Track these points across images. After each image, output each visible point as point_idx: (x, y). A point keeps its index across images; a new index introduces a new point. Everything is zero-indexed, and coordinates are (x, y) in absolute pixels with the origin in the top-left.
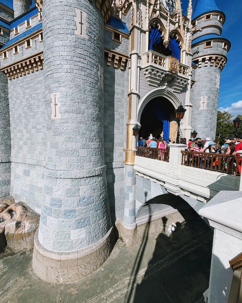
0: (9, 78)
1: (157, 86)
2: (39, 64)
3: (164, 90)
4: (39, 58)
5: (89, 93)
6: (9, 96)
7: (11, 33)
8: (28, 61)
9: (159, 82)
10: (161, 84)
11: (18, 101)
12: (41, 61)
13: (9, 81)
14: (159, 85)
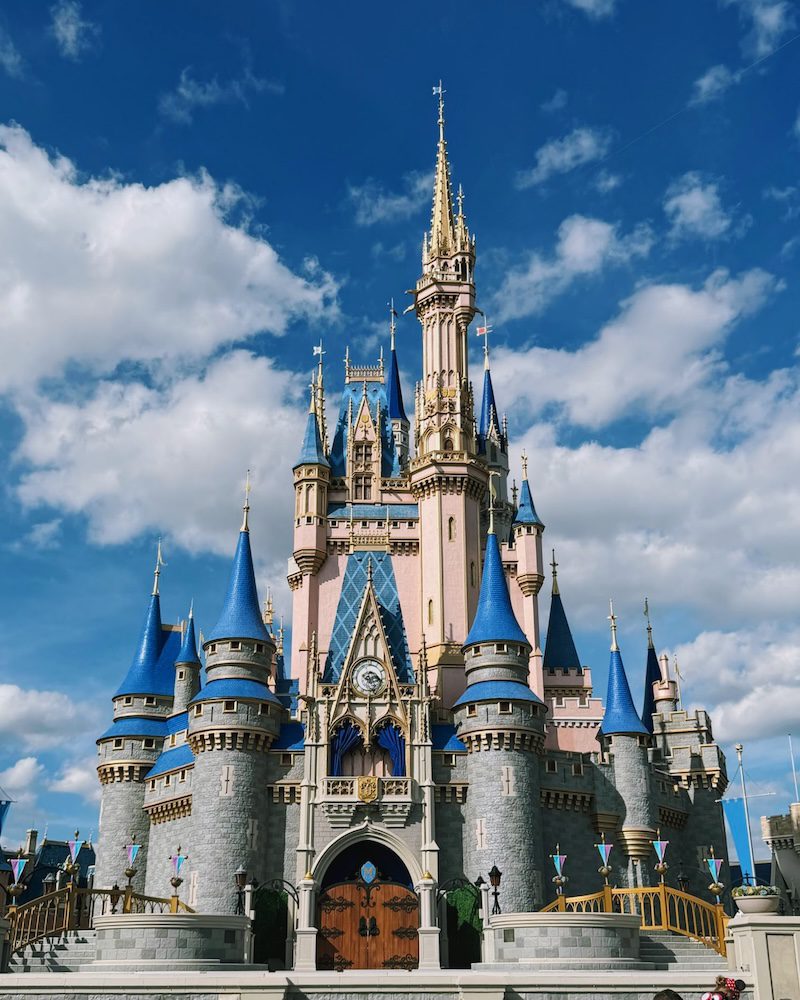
0: (152, 822)
1: (348, 825)
2: (187, 808)
3: (365, 829)
4: (188, 800)
5: (232, 865)
6: (149, 854)
7: (166, 742)
8: (180, 802)
9: (349, 820)
10: (355, 820)
11: (160, 865)
12: (189, 805)
13: (152, 826)
14: (352, 824)
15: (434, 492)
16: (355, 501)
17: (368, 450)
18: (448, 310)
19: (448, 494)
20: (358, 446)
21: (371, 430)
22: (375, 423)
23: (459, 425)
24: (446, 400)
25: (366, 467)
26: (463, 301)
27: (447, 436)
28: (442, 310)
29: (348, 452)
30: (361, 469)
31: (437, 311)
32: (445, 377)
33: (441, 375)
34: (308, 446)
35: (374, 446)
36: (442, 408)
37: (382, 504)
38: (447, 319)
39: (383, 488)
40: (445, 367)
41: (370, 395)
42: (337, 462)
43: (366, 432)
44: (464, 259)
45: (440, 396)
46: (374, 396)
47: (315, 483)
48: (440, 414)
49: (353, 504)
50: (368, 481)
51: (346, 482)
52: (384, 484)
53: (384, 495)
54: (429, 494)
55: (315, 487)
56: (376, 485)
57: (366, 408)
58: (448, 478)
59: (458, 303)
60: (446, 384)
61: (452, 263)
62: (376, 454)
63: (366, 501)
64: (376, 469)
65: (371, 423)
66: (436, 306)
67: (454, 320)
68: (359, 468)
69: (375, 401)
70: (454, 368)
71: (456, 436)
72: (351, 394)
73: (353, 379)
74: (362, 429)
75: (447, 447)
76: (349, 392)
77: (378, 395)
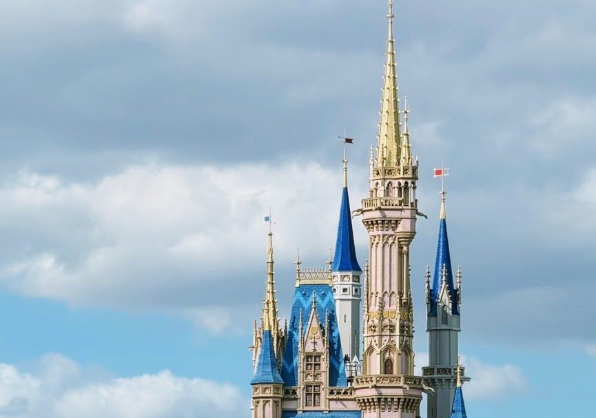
15: (374, 409)
16: (306, 409)
17: (317, 359)
18: (391, 232)
19: (386, 411)
20: (308, 357)
21: (320, 342)
22: (323, 334)
23: (398, 346)
24: (386, 322)
25: (315, 376)
26: (404, 227)
27: (387, 356)
28: (386, 232)
29: (299, 361)
30: (310, 379)
31: (380, 233)
32: (387, 299)
33: (383, 296)
34: (264, 364)
35: (323, 357)
36: (383, 330)
37: (330, 411)
38: (390, 241)
39: (331, 397)
40: (387, 289)
41: (318, 299)
42: (289, 370)
43: (315, 343)
44: (406, 183)
45: (382, 318)
46: (323, 300)
47: (271, 400)
48: (381, 336)
49: (304, 412)
50: (316, 388)
51: (298, 392)
52: (332, 393)
53: (331, 402)
54: (370, 409)
55: (271, 403)
56: (324, 393)
57: (315, 320)
58: (386, 399)
59: (400, 228)
60: (387, 307)
61: (395, 183)
62: (325, 365)
63: (316, 408)
64: (324, 378)
65: (319, 334)
66: (380, 229)
67: (396, 242)
68: (309, 377)
69: (323, 305)
70: (395, 289)
71: (395, 357)
72: (301, 298)
73: (303, 282)
74: (311, 341)
75: (387, 365)
76: (299, 295)
77: (327, 299)
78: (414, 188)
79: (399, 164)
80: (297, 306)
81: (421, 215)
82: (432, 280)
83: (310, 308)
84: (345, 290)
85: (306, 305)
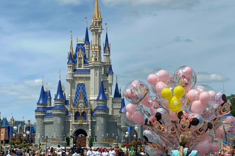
0: (45, 124)
7: (47, 112)
8: (50, 122)
11: (47, 130)
15: (93, 69)
20: (79, 58)
21: (82, 55)
23: (98, 55)
24: (96, 50)
25: (81, 62)
26: (100, 31)
29: (77, 59)
31: (94, 32)
35: (82, 58)
37: (84, 69)
38: (96, 34)
40: (96, 44)
41: (81, 46)
42: (75, 61)
44: (100, 22)
48: (95, 53)
49: (78, 69)
50: (81, 65)
51: (77, 65)
52: (84, 66)
55: (71, 67)
57: (81, 50)
58: (96, 66)
62: (83, 60)
64: (83, 63)
65: (82, 53)
67: (98, 34)
68: (79, 62)
69: (82, 48)
70: (98, 44)
71: (97, 58)
72: (78, 46)
73: (78, 43)
74: (80, 55)
75: (96, 59)
76: (77, 46)
77: (83, 47)
78: (102, 23)
79: (98, 18)
80: (77, 48)
81: (103, 29)
82: (104, 45)
83: (80, 48)
84: (87, 47)
85: (79, 48)
